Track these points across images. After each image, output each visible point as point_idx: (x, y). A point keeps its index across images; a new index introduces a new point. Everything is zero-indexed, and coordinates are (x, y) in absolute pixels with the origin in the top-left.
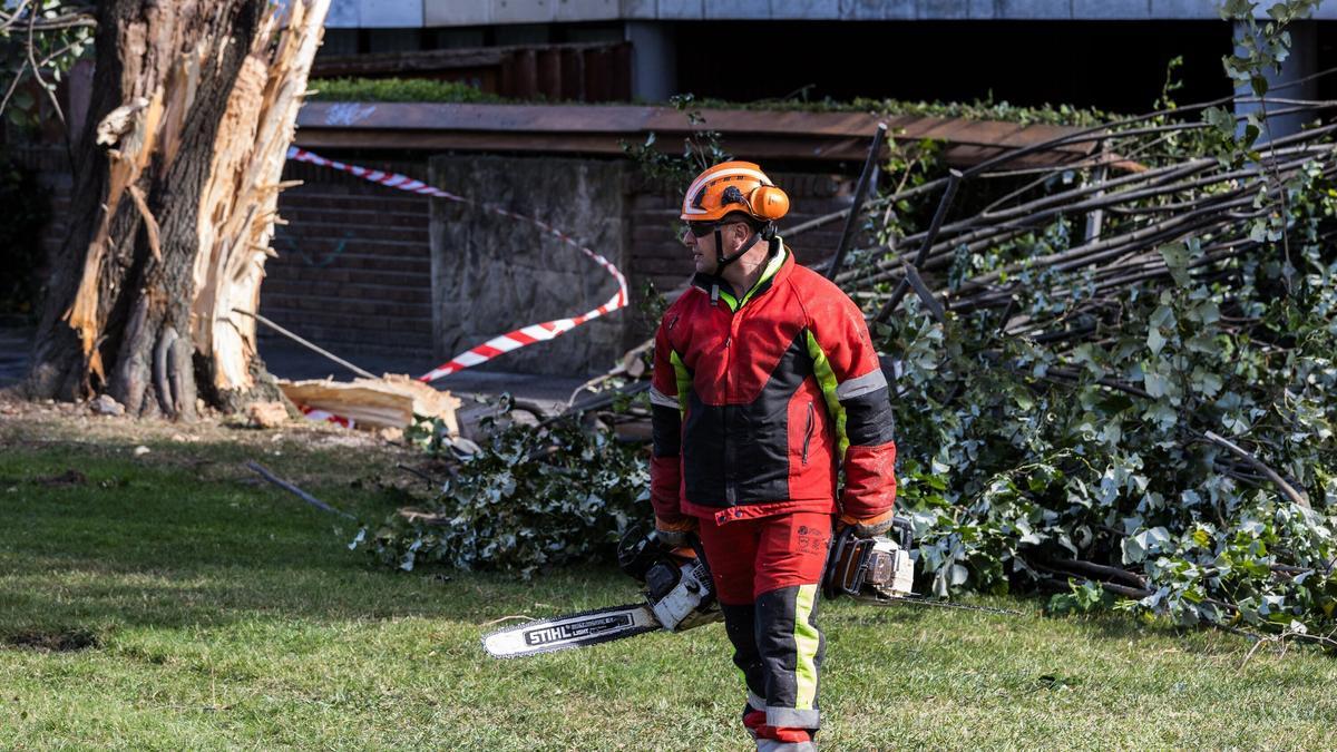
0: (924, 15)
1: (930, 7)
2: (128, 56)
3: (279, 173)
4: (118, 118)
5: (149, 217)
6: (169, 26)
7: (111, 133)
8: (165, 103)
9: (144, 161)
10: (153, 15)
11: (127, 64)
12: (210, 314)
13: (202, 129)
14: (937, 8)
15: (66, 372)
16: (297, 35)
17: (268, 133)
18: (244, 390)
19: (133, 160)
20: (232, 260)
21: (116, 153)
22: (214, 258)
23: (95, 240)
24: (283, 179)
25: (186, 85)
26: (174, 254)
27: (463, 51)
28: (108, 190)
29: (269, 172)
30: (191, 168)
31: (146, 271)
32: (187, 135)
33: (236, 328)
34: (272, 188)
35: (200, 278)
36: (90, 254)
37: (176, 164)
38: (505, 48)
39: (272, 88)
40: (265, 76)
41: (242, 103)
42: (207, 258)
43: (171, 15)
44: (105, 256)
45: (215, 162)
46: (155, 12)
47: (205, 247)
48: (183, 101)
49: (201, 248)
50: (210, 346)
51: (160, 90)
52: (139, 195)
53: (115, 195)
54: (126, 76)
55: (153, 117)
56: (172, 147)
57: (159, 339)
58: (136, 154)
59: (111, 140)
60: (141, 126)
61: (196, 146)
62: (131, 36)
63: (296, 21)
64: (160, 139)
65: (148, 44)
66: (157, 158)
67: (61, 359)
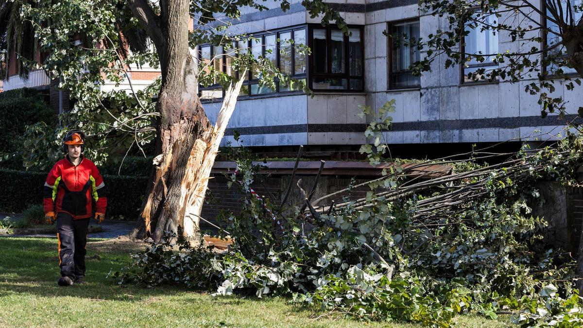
0: (441, 142)
1: (443, 139)
2: (164, 140)
3: (209, 175)
4: (159, 157)
5: (165, 186)
6: (178, 132)
7: (157, 161)
8: (172, 153)
9: (166, 170)
10: (172, 128)
11: (164, 142)
12: (184, 215)
13: (183, 161)
14: (445, 140)
15: (141, 231)
16: (215, 135)
17: (206, 162)
18: (191, 237)
19: (163, 170)
20: (191, 199)
21: (159, 168)
22: (186, 198)
23: (151, 193)
24: (210, 177)
25: (179, 148)
26: (173, 197)
27: (319, 152)
28: (156, 178)
29: (206, 174)
30: (179, 172)
31: (165, 202)
32: (178, 163)
33: (192, 219)
34: (206, 179)
35: (181, 204)
36: (150, 196)
37: (175, 171)
38: (332, 152)
39: (207, 150)
40: (206, 147)
41: (197, 154)
42: (184, 198)
43: (178, 128)
44: (153, 197)
45: (187, 171)
46: (173, 127)
47: (183, 195)
48: (178, 153)
49: (182, 196)
50: (183, 224)
51: (171, 149)
52: (163, 180)
53: (158, 180)
54: (164, 145)
55: (169, 158)
56: (174, 165)
57: (167, 222)
58: (164, 168)
59: (157, 164)
60: (166, 160)
61: (181, 166)
62: (165, 134)
63: (215, 131)
64: (171, 163)
65: (171, 137)
66: (170, 169)
67: (140, 227)
